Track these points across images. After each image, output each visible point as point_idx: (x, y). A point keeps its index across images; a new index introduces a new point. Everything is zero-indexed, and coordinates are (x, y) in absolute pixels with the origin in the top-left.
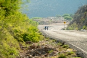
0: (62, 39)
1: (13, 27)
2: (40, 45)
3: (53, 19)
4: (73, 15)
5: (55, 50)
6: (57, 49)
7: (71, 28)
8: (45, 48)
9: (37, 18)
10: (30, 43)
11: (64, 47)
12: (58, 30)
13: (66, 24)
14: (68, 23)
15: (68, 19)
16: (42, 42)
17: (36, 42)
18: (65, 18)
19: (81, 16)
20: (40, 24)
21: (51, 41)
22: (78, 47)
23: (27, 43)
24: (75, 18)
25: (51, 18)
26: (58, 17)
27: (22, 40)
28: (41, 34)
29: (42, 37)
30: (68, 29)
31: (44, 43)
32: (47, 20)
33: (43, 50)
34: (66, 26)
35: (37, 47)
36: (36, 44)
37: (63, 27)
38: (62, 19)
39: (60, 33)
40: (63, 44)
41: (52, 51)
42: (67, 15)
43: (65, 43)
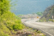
0: (36, 28)
1: (6, 21)
2: (23, 31)
3: (31, 15)
4: (43, 12)
5: (33, 35)
6: (34, 34)
7: (42, 21)
8: (26, 33)
9: (21, 15)
10: (17, 30)
11: (38, 33)
12: (33, 22)
13: (38, 18)
14: (40, 17)
15: (39, 15)
16: (24, 30)
17: (21, 30)
18: (38, 15)
19: (48, 13)
20: (22, 19)
21: (30, 29)
22: (46, 32)
23: (15, 31)
24: (44, 14)
25: (29, 15)
26: (33, 14)
27: (12, 29)
28: (23, 25)
29: (24, 26)
30: (40, 21)
31: (26, 31)
32: (27, 16)
33: (25, 35)
34: (39, 19)
35: (21, 33)
36: (20, 31)
37: (37, 20)
38: (36, 15)
39: (35, 24)
40: (37, 31)
41: (31, 35)
42: (39, 13)
43: (39, 30)
